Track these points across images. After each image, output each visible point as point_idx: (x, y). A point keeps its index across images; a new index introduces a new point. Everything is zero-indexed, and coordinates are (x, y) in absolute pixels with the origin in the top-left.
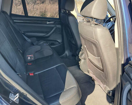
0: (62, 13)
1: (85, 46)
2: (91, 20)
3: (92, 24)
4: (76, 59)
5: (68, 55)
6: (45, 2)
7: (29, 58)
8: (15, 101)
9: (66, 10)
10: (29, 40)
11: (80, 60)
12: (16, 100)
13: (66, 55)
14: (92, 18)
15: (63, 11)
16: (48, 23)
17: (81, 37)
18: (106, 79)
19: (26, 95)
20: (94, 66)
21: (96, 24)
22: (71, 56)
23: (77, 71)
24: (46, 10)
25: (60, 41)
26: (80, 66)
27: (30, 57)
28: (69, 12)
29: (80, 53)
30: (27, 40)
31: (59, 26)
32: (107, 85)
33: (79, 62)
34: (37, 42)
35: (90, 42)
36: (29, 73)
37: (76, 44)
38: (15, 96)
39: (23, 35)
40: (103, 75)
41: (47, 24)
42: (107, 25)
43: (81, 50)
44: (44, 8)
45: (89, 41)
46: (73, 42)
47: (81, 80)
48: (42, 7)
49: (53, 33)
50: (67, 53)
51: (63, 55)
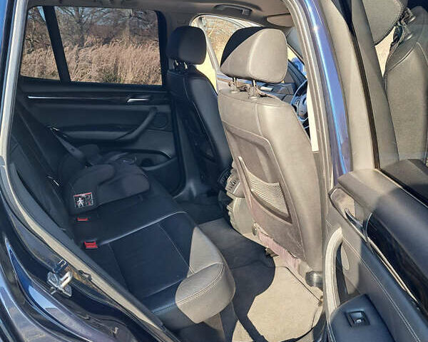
0: (172, 70)
1: (240, 158)
2: (248, 86)
3: (253, 96)
4: (220, 200)
5: (195, 194)
6: (113, 40)
7: (80, 202)
8: (63, 290)
9: (183, 62)
10: (77, 153)
11: (230, 201)
12: (64, 288)
13: (190, 192)
14: (250, 79)
15: (175, 64)
16: (130, 100)
17: (227, 134)
18: (299, 241)
19: (90, 276)
20: (267, 211)
21: (262, 96)
22: (206, 195)
23: (224, 233)
24: (120, 64)
25: (168, 151)
26: (231, 218)
27: (83, 198)
28: (192, 67)
29: (230, 180)
30: (71, 152)
31: (165, 109)
32: (303, 259)
33: (228, 207)
34: (100, 157)
35: (251, 142)
36: (82, 242)
37: (216, 158)
38: (62, 279)
39: (59, 138)
40: (291, 232)
41: (127, 104)
42: (301, 102)
43: (232, 171)
44: (112, 59)
45: (247, 140)
46: (209, 153)
47: (236, 258)
48: (106, 56)
49: (147, 128)
50: (192, 186)
51: (181, 194)
